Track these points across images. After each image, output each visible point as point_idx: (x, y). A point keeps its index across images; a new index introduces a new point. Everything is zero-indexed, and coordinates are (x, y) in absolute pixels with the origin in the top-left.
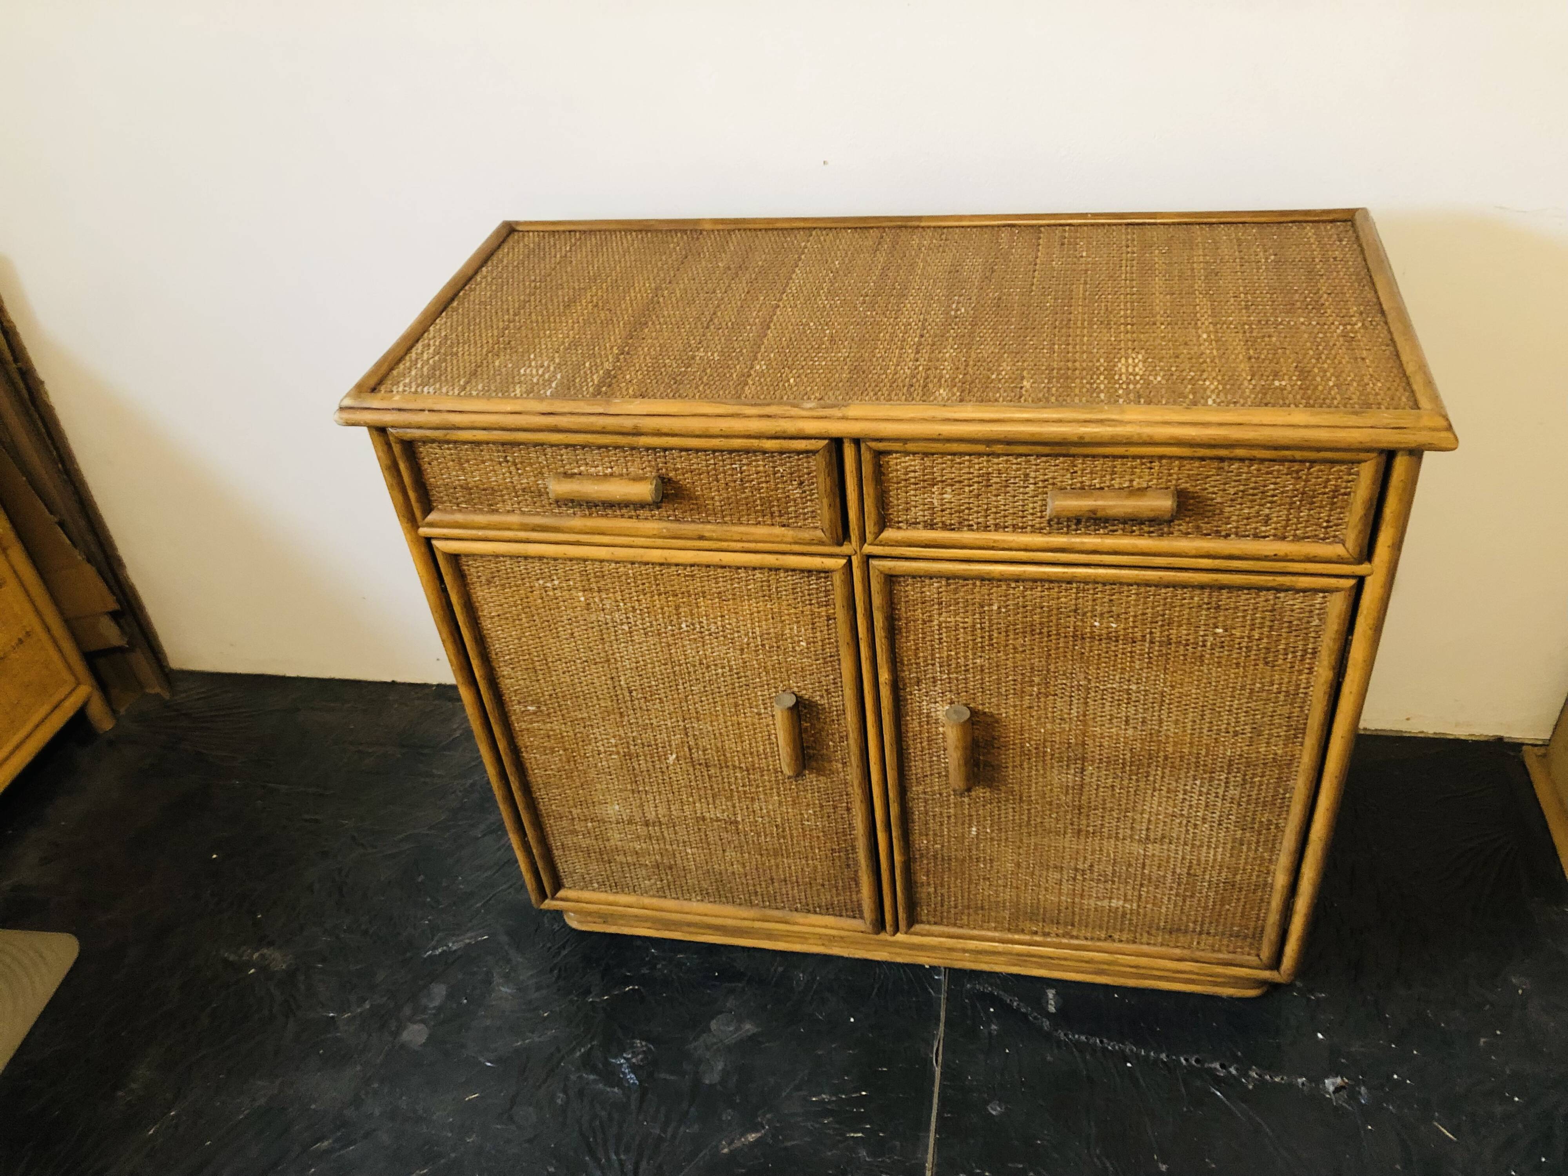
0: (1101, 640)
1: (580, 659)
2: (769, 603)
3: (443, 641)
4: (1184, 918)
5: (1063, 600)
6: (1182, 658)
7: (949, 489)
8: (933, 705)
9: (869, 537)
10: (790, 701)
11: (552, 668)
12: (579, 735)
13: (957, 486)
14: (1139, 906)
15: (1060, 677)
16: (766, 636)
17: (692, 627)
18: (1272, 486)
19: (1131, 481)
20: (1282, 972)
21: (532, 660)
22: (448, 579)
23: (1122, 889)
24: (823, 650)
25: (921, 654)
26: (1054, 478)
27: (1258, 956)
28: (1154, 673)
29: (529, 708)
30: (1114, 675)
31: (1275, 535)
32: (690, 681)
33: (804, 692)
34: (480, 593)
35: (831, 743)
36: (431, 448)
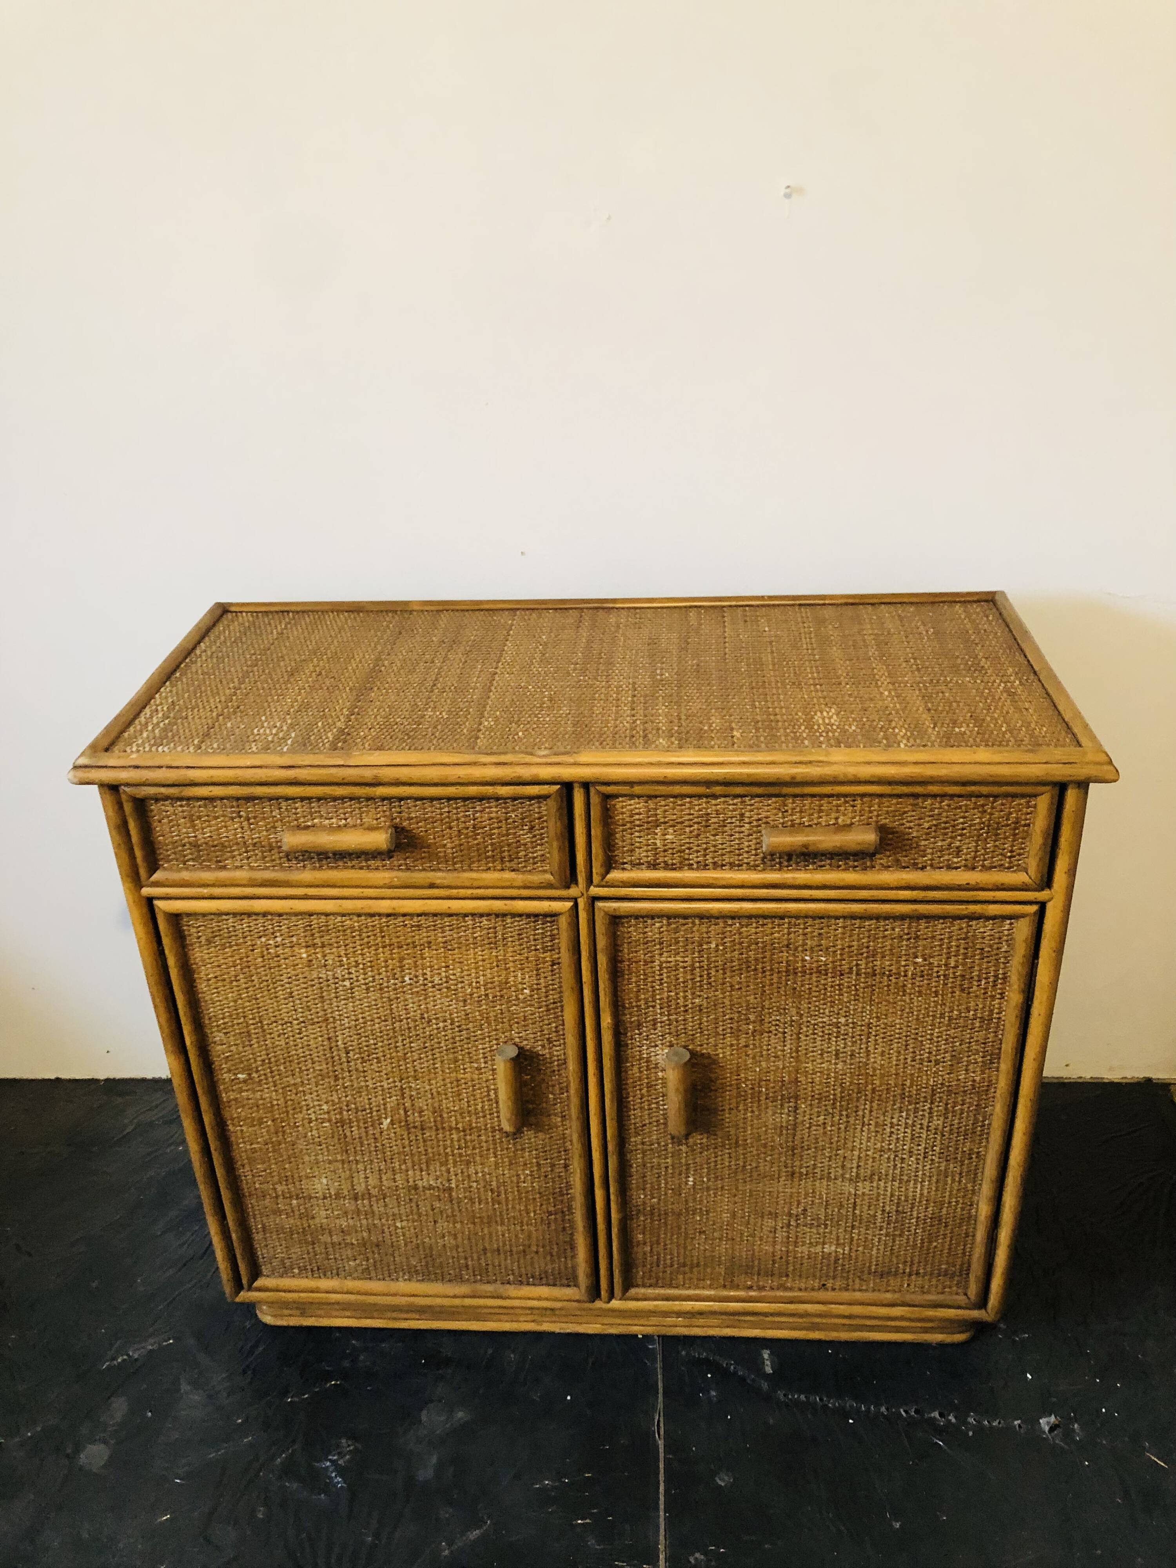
0: (811, 974)
1: (297, 1019)
2: (494, 951)
3: (155, 1007)
4: (894, 1260)
5: (776, 935)
6: (886, 988)
7: (671, 830)
8: (652, 1049)
9: (596, 879)
10: (512, 1052)
11: (268, 1031)
12: (289, 1103)
13: (679, 826)
14: (851, 1249)
15: (775, 1013)
16: (490, 985)
17: (415, 979)
18: (961, 820)
19: (837, 819)
20: (989, 1310)
21: (247, 1023)
22: (166, 941)
23: (834, 1233)
24: (547, 996)
25: (643, 996)
26: (766, 817)
27: (966, 1294)
28: (860, 1005)
29: (239, 1076)
30: (824, 1009)
31: (965, 866)
32: (410, 1037)
33: (525, 1042)
34: (198, 954)
35: (551, 1096)
36: (163, 805)
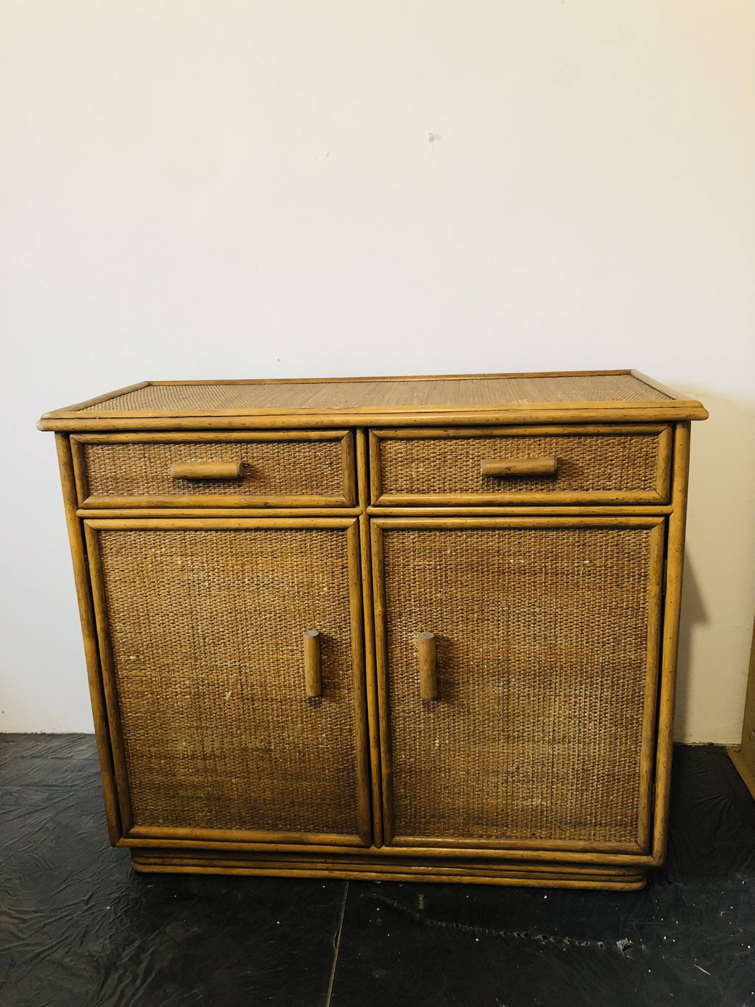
0: (514, 574)
1: (172, 612)
2: (305, 558)
3: (79, 600)
4: (583, 811)
5: (490, 543)
6: (565, 584)
7: (422, 465)
8: (409, 634)
9: (373, 498)
10: (315, 633)
11: (152, 622)
12: (164, 679)
13: (427, 462)
14: (552, 803)
15: (491, 605)
16: (301, 585)
17: (252, 581)
18: (610, 454)
19: (529, 454)
20: (654, 856)
21: (138, 615)
22: (90, 550)
23: (539, 788)
24: (338, 593)
25: (402, 592)
26: (484, 454)
27: (636, 842)
28: (549, 598)
29: (131, 657)
30: (525, 601)
31: (615, 488)
32: (247, 626)
33: (324, 629)
34: (110, 562)
35: (341, 672)
36: (97, 449)
